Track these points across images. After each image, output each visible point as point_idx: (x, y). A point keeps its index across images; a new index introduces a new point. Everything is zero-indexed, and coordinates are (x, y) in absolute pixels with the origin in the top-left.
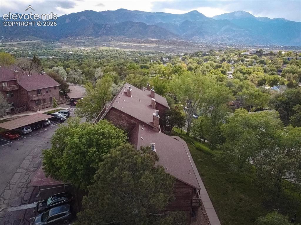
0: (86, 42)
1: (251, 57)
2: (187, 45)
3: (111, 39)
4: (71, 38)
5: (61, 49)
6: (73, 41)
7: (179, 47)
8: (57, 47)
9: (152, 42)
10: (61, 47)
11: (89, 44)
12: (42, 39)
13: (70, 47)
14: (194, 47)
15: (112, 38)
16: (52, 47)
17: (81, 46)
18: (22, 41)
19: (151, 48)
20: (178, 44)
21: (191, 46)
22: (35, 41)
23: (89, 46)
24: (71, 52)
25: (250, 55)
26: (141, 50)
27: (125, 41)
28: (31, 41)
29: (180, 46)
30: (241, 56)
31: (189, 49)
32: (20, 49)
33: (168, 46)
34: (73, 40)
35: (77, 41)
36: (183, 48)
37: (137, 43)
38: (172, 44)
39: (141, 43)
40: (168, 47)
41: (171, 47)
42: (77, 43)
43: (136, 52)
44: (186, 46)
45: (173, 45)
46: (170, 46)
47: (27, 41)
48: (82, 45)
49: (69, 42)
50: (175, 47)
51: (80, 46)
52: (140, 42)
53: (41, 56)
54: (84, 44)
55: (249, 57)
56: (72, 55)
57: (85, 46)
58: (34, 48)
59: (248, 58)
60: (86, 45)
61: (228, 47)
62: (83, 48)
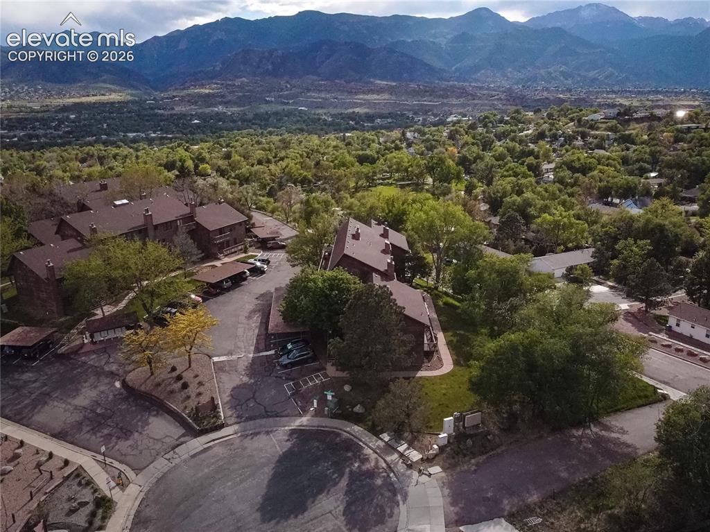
0: (227, 94)
1: (604, 126)
2: (464, 95)
3: (286, 87)
7: (445, 101)
8: (163, 109)
9: (380, 91)
10: (173, 109)
11: (234, 99)
12: (127, 92)
13: (192, 107)
14: (480, 98)
15: (287, 82)
16: (152, 109)
17: (216, 104)
18: (84, 97)
19: (379, 103)
20: (441, 92)
21: (474, 97)
22: (112, 97)
23: (235, 104)
24: (196, 122)
25: (603, 120)
26: (357, 110)
27: (318, 90)
28: (103, 95)
29: (447, 97)
30: (582, 123)
31: (469, 105)
32: (83, 117)
33: (420, 98)
34: (198, 91)
36: (455, 101)
37: (346, 94)
38: (428, 94)
39: (356, 93)
40: (419, 101)
41: (425, 101)
42: (208, 96)
43: (344, 115)
44: (461, 98)
45: (431, 95)
46: (425, 99)
47: (93, 95)
48: (221, 103)
49: (188, 95)
50: (435, 100)
52: (353, 91)
54: (224, 100)
55: (600, 125)
57: (225, 103)
58: (112, 113)
59: (597, 129)
60: (229, 102)
61: (561, 96)
62: (220, 109)
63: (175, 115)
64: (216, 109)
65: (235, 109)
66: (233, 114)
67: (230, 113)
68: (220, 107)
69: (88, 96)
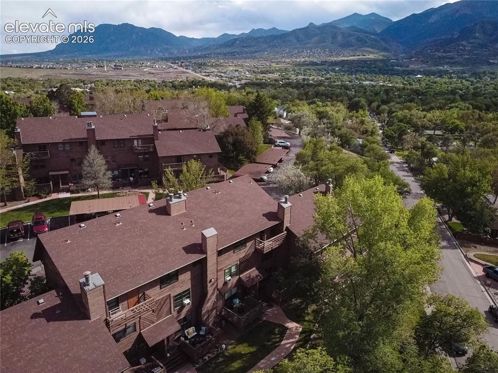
0: (456, 56)
4: (430, 49)
5: (405, 69)
6: (433, 55)
10: (408, 66)
11: (461, 60)
12: (381, 54)
13: (424, 65)
16: (392, 66)
17: (443, 64)
18: (351, 56)
22: (369, 57)
23: (460, 64)
24: (419, 76)
28: (364, 55)
32: (343, 69)
34: (433, 53)
35: (440, 54)
42: (439, 58)
47: (358, 56)
48: (447, 63)
49: (424, 57)
53: (368, 80)
56: (419, 80)
57: (452, 63)
58: (364, 67)
60: (456, 62)
63: (407, 71)
64: (442, 68)
65: (458, 68)
66: (454, 72)
67: (452, 71)
68: (446, 67)
69: (354, 56)
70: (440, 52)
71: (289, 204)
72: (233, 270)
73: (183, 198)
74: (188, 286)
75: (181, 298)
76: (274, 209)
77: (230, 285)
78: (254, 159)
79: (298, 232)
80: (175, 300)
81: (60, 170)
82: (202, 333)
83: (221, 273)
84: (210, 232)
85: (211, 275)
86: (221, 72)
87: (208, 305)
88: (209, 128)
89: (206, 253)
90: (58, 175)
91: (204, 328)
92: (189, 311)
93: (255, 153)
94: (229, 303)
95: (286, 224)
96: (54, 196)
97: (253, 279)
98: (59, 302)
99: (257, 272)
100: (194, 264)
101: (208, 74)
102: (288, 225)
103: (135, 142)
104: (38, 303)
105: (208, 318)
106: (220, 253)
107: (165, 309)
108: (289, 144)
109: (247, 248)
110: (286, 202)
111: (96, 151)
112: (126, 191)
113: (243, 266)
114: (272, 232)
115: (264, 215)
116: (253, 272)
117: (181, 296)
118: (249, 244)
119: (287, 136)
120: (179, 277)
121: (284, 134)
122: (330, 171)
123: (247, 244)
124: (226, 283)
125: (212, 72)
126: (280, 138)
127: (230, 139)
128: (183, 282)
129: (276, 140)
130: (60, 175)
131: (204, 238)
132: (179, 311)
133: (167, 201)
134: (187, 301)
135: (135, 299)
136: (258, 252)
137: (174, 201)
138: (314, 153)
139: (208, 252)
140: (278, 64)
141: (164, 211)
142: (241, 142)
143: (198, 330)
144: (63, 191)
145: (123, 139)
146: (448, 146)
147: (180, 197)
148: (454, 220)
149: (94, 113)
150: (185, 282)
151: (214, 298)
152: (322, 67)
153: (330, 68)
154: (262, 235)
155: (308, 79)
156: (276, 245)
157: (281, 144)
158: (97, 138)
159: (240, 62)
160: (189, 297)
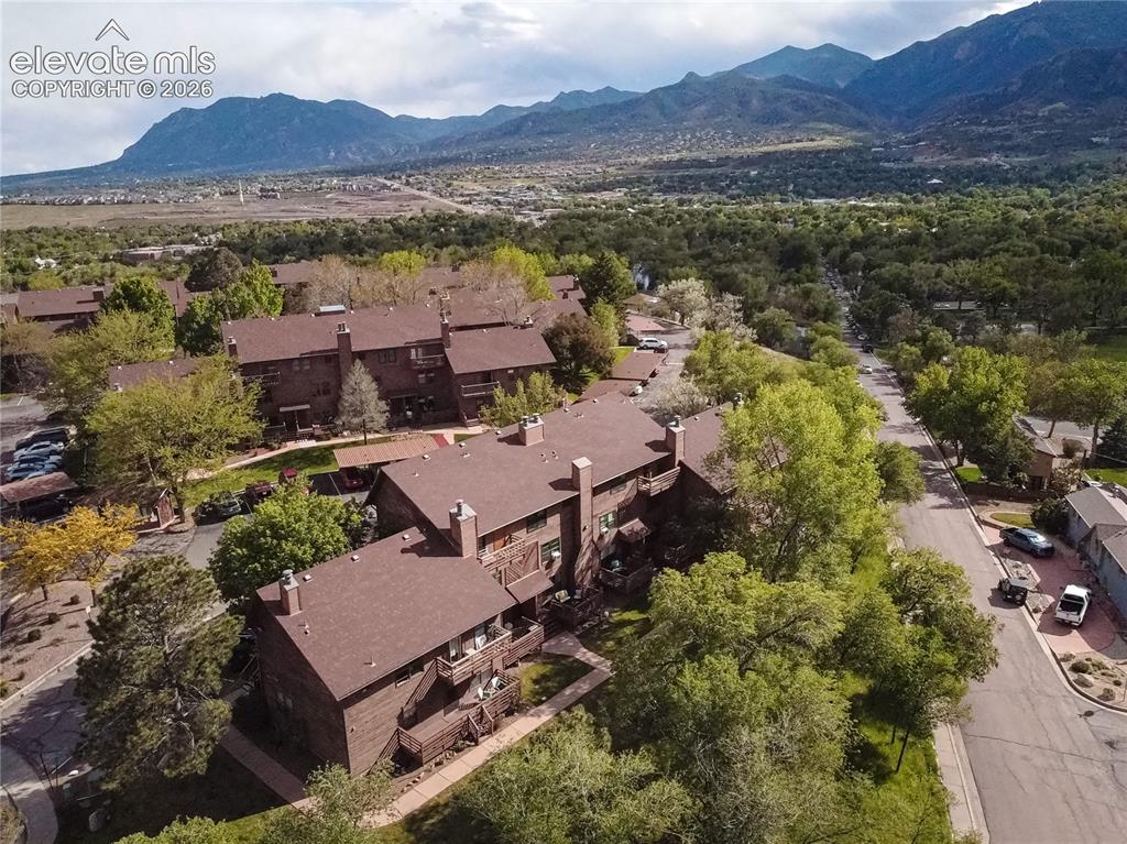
0: (1017, 133)
4: (958, 120)
5: (907, 166)
6: (966, 133)
10: (910, 160)
11: (1028, 140)
12: (850, 134)
13: (945, 156)
16: (876, 160)
17: (989, 151)
18: (784, 143)
22: (823, 142)
23: (1027, 149)
24: (935, 181)
28: (812, 140)
32: (768, 174)
34: (967, 128)
35: (982, 129)
42: (981, 137)
47: (798, 141)
48: (998, 149)
49: (945, 137)
51: (987, 153)
53: (822, 196)
54: (1006, 144)
56: (936, 190)
57: (1009, 149)
58: (811, 167)
60: (1016, 146)
62: (995, 158)
63: (909, 170)
64: (985, 160)
65: (1022, 159)
66: (1013, 168)
67: (1008, 166)
68: (995, 157)
69: (790, 142)
70: (980, 124)
71: (681, 428)
72: (611, 519)
73: (540, 422)
74: (557, 534)
75: (549, 548)
76: (661, 435)
77: (606, 540)
78: (609, 373)
79: (696, 466)
80: (542, 551)
81: (296, 404)
82: (576, 597)
83: (596, 521)
84: (582, 463)
85: (585, 521)
86: (498, 194)
87: (582, 562)
88: (531, 322)
89: (579, 490)
90: (293, 412)
91: (578, 591)
92: (561, 567)
93: (609, 361)
94: (606, 563)
95: (679, 457)
96: (291, 446)
97: (637, 533)
98: (424, 538)
99: (642, 525)
100: (565, 503)
101: (468, 199)
102: (682, 458)
103: (413, 351)
104: (404, 539)
105: (582, 581)
106: (596, 491)
107: (532, 561)
108: (665, 343)
109: (627, 490)
110: (677, 426)
111: (363, 369)
112: (404, 433)
113: (623, 514)
114: (660, 467)
115: (646, 444)
116: (636, 524)
117: (549, 546)
118: (629, 484)
119: (663, 329)
120: (548, 520)
121: (655, 327)
122: (739, 383)
123: (628, 483)
124: (601, 537)
125: (477, 195)
126: (646, 332)
127: (566, 341)
128: (552, 527)
129: (640, 337)
130: (298, 411)
131: (575, 469)
132: (549, 566)
133: (521, 427)
134: (556, 554)
135: (501, 541)
136: (642, 496)
137: (530, 425)
138: (714, 357)
139: (582, 489)
140: (621, 169)
141: (518, 440)
142: (584, 344)
143: (571, 593)
144: (302, 437)
145: (394, 349)
146: (975, 334)
147: (535, 421)
148: (966, 463)
149: (341, 308)
150: (553, 528)
151: (588, 554)
152: (719, 170)
153: (738, 172)
154: (645, 471)
155: (690, 201)
156: (666, 486)
157: (649, 345)
158: (354, 349)
159: (537, 168)
160: (558, 549)
